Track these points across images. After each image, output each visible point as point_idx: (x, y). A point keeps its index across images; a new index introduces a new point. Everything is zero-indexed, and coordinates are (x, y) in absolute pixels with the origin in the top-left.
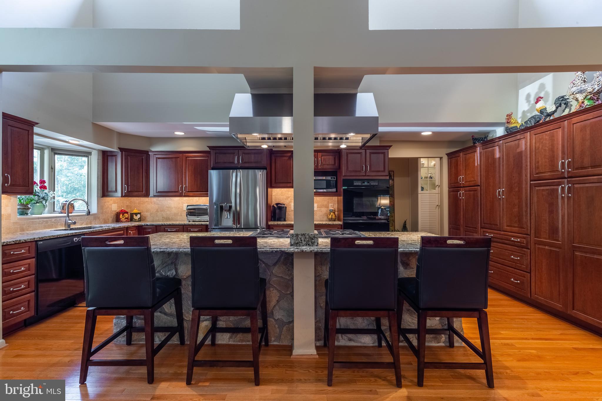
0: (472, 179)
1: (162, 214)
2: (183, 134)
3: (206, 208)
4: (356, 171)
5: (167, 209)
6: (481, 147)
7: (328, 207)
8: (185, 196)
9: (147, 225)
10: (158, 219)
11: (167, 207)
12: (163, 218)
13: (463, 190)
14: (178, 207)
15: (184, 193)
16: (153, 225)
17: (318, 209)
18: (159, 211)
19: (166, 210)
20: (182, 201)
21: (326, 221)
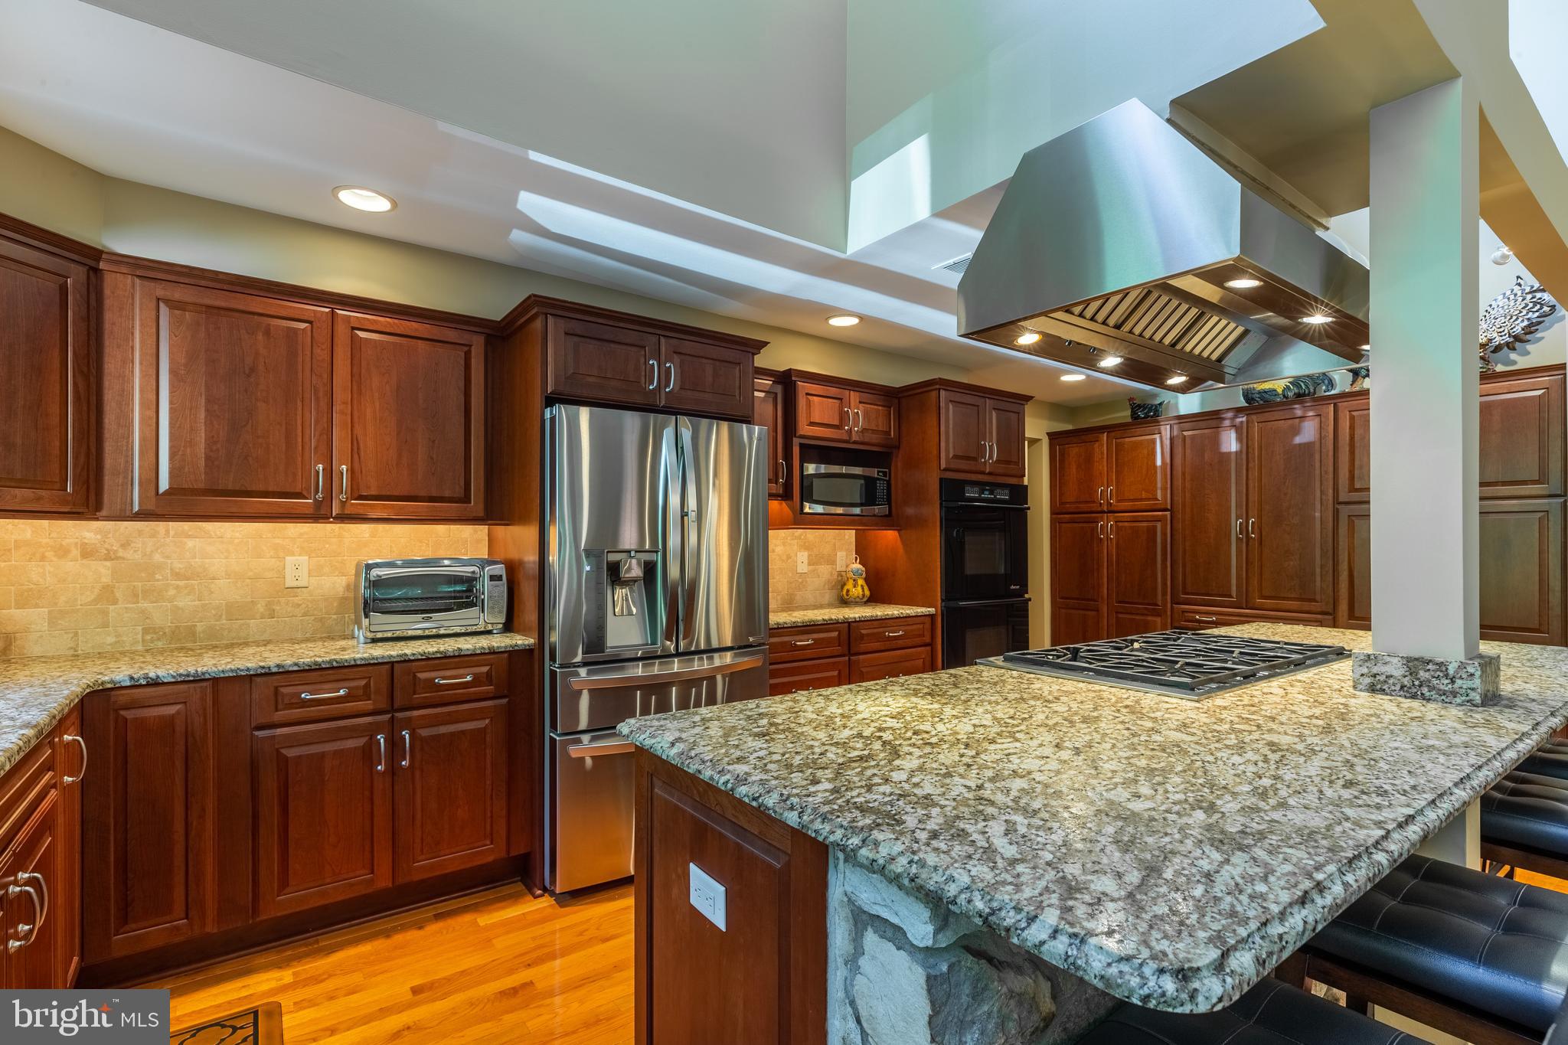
0: (1144, 495)
1: (143, 611)
2: (382, 205)
3: (473, 572)
4: (968, 458)
5: (177, 587)
6: (1175, 427)
7: (833, 562)
8: (344, 518)
9: (155, 683)
10: (110, 640)
11: (177, 574)
12: (146, 631)
13: (1111, 518)
14: (250, 574)
15: (343, 504)
16: (198, 680)
17: (811, 567)
18: (118, 594)
19: (172, 592)
20: (277, 541)
21: (830, 605)
